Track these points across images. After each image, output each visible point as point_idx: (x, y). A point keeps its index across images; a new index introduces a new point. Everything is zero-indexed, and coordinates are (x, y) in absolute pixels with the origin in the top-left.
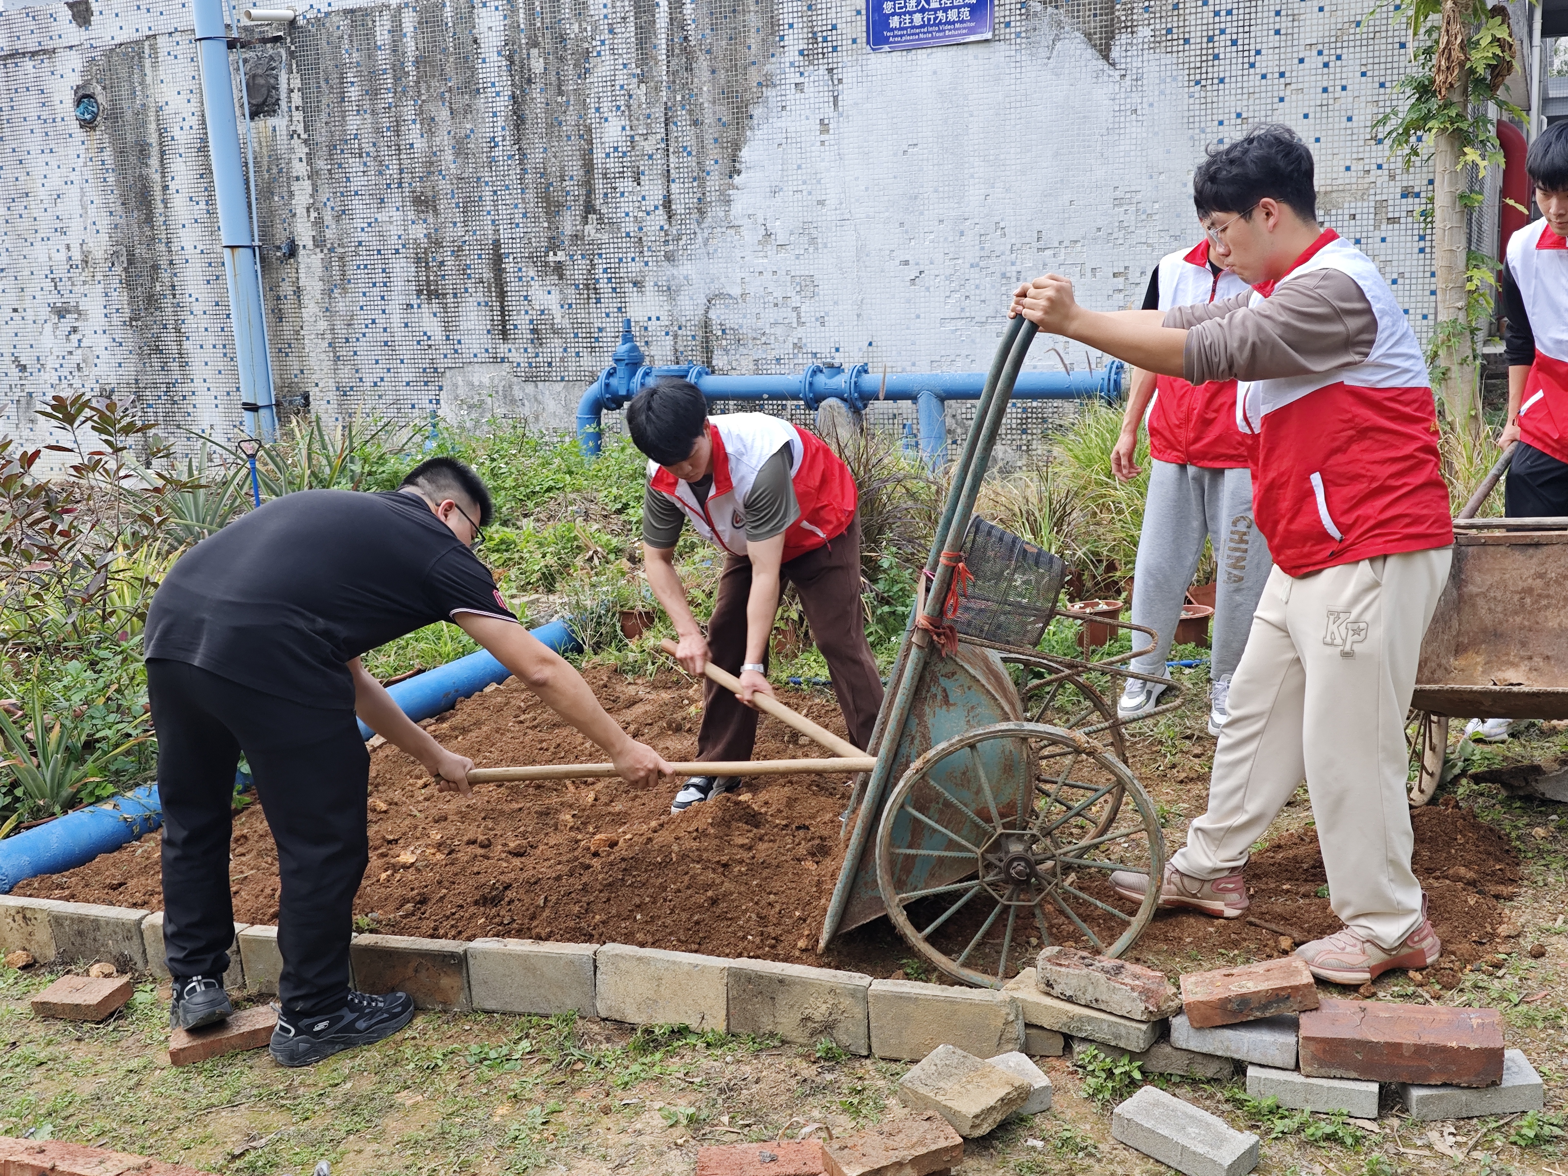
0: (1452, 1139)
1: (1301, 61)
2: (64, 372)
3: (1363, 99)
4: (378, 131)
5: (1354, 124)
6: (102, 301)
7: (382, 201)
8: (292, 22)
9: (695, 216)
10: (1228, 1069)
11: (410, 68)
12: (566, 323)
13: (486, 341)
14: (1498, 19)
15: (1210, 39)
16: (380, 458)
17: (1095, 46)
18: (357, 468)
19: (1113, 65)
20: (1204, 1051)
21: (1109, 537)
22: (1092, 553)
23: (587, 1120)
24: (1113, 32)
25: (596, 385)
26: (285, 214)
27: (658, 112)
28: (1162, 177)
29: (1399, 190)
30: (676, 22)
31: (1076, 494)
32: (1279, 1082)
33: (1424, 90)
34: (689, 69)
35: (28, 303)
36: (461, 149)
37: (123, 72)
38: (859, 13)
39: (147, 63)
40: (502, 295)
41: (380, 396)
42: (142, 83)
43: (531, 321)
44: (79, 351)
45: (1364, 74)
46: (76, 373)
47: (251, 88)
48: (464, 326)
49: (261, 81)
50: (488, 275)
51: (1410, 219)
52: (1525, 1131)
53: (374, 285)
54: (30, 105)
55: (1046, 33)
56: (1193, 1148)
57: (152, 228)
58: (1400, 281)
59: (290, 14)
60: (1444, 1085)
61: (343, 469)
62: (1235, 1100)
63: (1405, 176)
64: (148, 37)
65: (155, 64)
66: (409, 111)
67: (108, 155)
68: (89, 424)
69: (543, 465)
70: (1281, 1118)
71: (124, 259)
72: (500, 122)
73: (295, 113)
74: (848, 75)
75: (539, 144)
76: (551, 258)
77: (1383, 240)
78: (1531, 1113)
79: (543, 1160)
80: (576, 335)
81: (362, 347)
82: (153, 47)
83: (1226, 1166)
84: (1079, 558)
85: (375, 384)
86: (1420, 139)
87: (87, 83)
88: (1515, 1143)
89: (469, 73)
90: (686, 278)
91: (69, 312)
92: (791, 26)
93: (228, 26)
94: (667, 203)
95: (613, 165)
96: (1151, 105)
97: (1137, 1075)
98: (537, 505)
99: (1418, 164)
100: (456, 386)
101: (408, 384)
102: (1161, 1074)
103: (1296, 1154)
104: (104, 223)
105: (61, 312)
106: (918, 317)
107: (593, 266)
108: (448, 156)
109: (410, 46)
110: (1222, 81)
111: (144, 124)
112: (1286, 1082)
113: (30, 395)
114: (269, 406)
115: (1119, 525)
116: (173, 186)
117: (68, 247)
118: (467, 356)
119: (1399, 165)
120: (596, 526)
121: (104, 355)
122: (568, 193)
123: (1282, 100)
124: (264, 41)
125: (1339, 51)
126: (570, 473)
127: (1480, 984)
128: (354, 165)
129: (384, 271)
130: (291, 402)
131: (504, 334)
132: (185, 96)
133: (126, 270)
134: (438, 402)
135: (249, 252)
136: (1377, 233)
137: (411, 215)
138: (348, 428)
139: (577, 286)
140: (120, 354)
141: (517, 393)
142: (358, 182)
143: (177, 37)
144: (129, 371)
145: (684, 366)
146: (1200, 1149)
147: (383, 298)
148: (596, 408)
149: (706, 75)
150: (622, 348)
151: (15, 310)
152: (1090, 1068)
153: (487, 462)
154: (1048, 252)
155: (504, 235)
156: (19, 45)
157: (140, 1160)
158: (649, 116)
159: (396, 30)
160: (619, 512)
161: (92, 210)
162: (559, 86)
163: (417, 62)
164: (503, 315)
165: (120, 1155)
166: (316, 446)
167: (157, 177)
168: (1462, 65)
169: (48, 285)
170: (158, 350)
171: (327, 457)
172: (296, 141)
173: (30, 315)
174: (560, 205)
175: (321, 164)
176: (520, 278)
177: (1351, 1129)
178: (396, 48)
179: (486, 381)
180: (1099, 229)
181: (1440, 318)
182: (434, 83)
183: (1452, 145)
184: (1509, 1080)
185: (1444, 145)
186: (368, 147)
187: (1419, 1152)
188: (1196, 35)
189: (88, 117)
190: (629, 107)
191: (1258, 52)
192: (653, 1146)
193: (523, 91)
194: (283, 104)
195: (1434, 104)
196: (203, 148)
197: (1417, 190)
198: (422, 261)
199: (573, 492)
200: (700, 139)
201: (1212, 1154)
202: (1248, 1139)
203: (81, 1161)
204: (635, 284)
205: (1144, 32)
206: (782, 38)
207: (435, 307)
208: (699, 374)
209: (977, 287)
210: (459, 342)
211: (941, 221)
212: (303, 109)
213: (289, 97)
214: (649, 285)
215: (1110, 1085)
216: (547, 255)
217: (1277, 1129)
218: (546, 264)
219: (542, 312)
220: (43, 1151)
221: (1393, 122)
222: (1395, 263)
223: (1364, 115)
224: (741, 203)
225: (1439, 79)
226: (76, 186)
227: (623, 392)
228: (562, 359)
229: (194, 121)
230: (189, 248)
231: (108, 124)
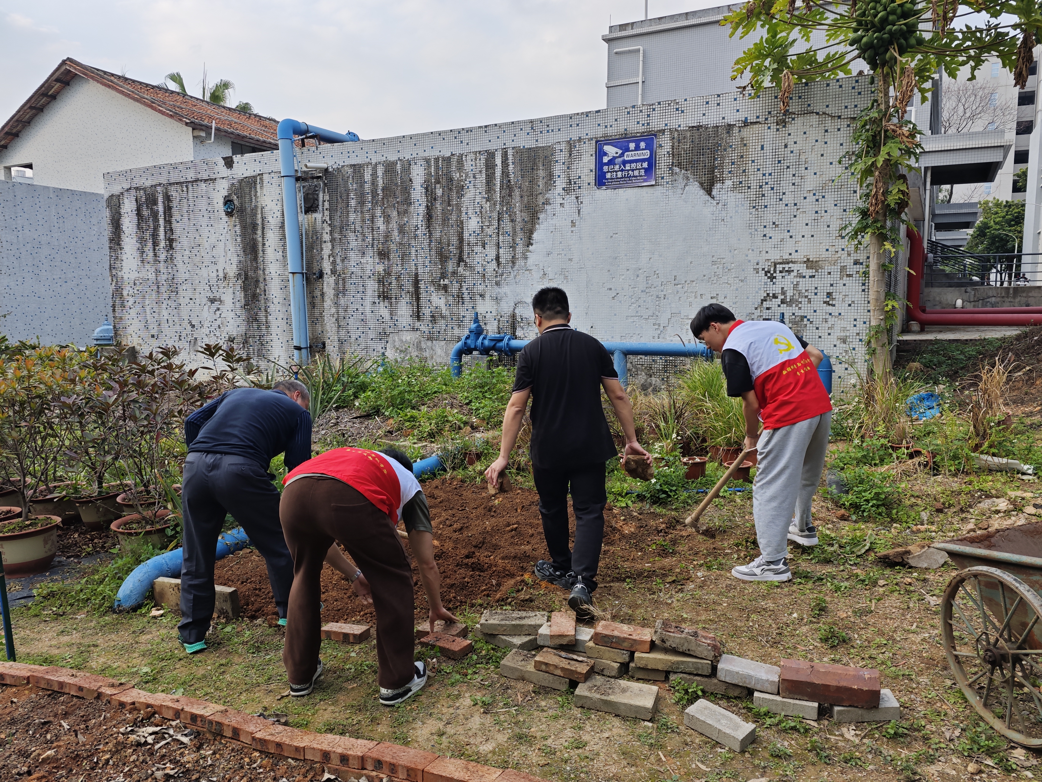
0: (853, 732)
1: (805, 198)
2: (212, 329)
3: (835, 217)
4: (363, 221)
5: (831, 229)
6: (232, 296)
7: (364, 253)
8: (326, 170)
9: (510, 264)
10: (745, 692)
11: (380, 192)
12: (448, 313)
13: (410, 320)
14: (902, 181)
15: (761, 187)
16: (357, 375)
17: (704, 189)
18: (345, 379)
19: (713, 198)
20: (733, 682)
21: (704, 425)
22: (695, 433)
23: (433, 700)
24: (713, 183)
25: (460, 343)
26: (318, 258)
27: (495, 215)
28: (736, 252)
29: (852, 261)
30: (505, 173)
31: (688, 404)
32: (770, 700)
33: (864, 214)
34: (510, 195)
35: (197, 296)
36: (401, 230)
37: (247, 190)
38: (591, 171)
39: (258, 186)
40: (418, 299)
41: (359, 345)
42: (255, 195)
43: (431, 312)
44: (220, 319)
45: (836, 205)
46: (218, 329)
47: (306, 199)
48: (399, 313)
49: (311, 196)
50: (411, 289)
51: (858, 275)
52: (889, 730)
53: (358, 292)
54: (203, 204)
55: (681, 182)
56: (724, 731)
57: (257, 263)
58: (853, 305)
59: (325, 166)
60: (850, 706)
61: (339, 379)
62: (748, 708)
63: (855, 254)
64: (259, 174)
65: (262, 187)
66: (378, 212)
67: (238, 229)
68: (221, 357)
69: (433, 381)
70: (770, 718)
71: (243, 277)
72: (421, 218)
73: (325, 212)
74: (586, 200)
75: (438, 229)
76: (442, 282)
77: (844, 285)
78: (893, 721)
79: (411, 719)
80: (452, 319)
81: (351, 321)
82: (261, 179)
83: (740, 739)
84: (688, 435)
85: (357, 339)
86: (863, 237)
87: (230, 195)
88: (885, 736)
89: (407, 195)
90: (505, 294)
91: (216, 301)
92: (559, 176)
93: (296, 171)
94: (498, 258)
95: (472, 239)
96: (731, 217)
97: (700, 693)
98: (429, 400)
99: (862, 249)
100: (394, 341)
101: (372, 339)
102: (712, 693)
103: (776, 736)
104: (235, 260)
105: (212, 301)
106: (615, 315)
107: (461, 286)
108: (396, 233)
109: (380, 182)
110: (766, 207)
111: (255, 215)
112: (773, 700)
113: (196, 339)
114: (306, 348)
115: (708, 420)
116: (267, 244)
117: (217, 271)
118: (400, 327)
119: (853, 249)
120: (456, 411)
121: (231, 321)
122: (451, 252)
123: (795, 216)
124: (313, 178)
125: (824, 194)
126: (446, 385)
127: (873, 656)
128: (351, 236)
129: (363, 286)
130: (316, 346)
131: (418, 318)
132: (275, 202)
133: (243, 282)
134: (386, 348)
135: (300, 275)
136: (841, 281)
137: (377, 260)
138: (342, 360)
139: (453, 296)
140: (239, 321)
141: (423, 345)
142: (353, 244)
143: (273, 175)
144: (242, 329)
145: (502, 335)
146: (728, 731)
147: (362, 299)
148: (460, 354)
149: (518, 198)
150: (473, 326)
151: (191, 299)
152: (677, 688)
153: (406, 379)
154: (679, 286)
155: (420, 271)
156: (199, 176)
157: (222, 708)
158: (490, 217)
159: (374, 175)
160: (467, 404)
161: (229, 253)
162: (449, 202)
163: (383, 190)
164: (418, 308)
165: (214, 705)
166: (327, 368)
167: (260, 239)
168: (883, 202)
169: (207, 288)
170: (256, 320)
171: (332, 374)
172: (325, 225)
173: (198, 301)
174: (447, 258)
175: (337, 236)
176: (427, 292)
177: (804, 725)
178: (374, 183)
179: (408, 338)
180: (704, 276)
181: (872, 324)
182: (391, 199)
183: (878, 241)
184: (883, 705)
185: (874, 241)
186: (358, 228)
187: (837, 738)
188: (754, 185)
189: (229, 210)
190: (481, 212)
191: (784, 194)
192: (464, 715)
193: (432, 204)
194: (320, 207)
195: (870, 221)
196: (282, 227)
197: (861, 261)
198: (381, 281)
199: (446, 394)
200: (514, 229)
201: (733, 733)
202: (750, 726)
203: (195, 706)
204: (481, 296)
205: (729, 183)
206: (555, 182)
207: (386, 304)
208: (509, 339)
209: (644, 301)
210: (397, 321)
211: (628, 270)
212: (330, 210)
213: (323, 204)
214: (487, 296)
215: (686, 697)
216: (440, 281)
217: (768, 723)
218: (439, 285)
219: (437, 308)
220: (178, 701)
221: (849, 229)
222: (850, 296)
223: (836, 225)
224: (533, 258)
225: (872, 209)
226: (222, 242)
227: (473, 346)
228: (445, 330)
229: (279, 214)
230: (273, 272)
231: (239, 214)
